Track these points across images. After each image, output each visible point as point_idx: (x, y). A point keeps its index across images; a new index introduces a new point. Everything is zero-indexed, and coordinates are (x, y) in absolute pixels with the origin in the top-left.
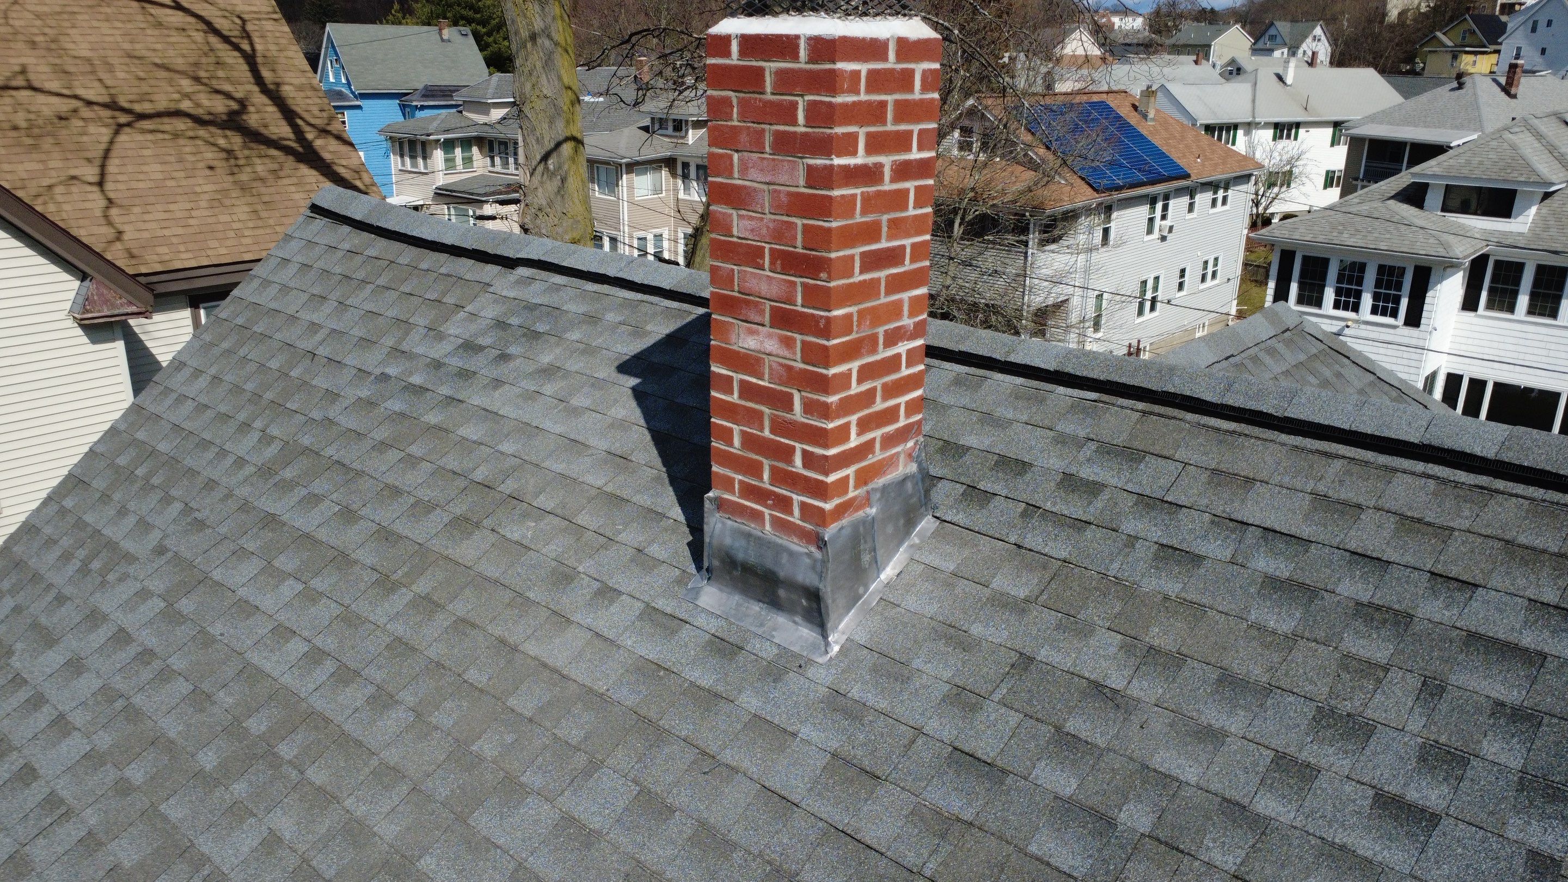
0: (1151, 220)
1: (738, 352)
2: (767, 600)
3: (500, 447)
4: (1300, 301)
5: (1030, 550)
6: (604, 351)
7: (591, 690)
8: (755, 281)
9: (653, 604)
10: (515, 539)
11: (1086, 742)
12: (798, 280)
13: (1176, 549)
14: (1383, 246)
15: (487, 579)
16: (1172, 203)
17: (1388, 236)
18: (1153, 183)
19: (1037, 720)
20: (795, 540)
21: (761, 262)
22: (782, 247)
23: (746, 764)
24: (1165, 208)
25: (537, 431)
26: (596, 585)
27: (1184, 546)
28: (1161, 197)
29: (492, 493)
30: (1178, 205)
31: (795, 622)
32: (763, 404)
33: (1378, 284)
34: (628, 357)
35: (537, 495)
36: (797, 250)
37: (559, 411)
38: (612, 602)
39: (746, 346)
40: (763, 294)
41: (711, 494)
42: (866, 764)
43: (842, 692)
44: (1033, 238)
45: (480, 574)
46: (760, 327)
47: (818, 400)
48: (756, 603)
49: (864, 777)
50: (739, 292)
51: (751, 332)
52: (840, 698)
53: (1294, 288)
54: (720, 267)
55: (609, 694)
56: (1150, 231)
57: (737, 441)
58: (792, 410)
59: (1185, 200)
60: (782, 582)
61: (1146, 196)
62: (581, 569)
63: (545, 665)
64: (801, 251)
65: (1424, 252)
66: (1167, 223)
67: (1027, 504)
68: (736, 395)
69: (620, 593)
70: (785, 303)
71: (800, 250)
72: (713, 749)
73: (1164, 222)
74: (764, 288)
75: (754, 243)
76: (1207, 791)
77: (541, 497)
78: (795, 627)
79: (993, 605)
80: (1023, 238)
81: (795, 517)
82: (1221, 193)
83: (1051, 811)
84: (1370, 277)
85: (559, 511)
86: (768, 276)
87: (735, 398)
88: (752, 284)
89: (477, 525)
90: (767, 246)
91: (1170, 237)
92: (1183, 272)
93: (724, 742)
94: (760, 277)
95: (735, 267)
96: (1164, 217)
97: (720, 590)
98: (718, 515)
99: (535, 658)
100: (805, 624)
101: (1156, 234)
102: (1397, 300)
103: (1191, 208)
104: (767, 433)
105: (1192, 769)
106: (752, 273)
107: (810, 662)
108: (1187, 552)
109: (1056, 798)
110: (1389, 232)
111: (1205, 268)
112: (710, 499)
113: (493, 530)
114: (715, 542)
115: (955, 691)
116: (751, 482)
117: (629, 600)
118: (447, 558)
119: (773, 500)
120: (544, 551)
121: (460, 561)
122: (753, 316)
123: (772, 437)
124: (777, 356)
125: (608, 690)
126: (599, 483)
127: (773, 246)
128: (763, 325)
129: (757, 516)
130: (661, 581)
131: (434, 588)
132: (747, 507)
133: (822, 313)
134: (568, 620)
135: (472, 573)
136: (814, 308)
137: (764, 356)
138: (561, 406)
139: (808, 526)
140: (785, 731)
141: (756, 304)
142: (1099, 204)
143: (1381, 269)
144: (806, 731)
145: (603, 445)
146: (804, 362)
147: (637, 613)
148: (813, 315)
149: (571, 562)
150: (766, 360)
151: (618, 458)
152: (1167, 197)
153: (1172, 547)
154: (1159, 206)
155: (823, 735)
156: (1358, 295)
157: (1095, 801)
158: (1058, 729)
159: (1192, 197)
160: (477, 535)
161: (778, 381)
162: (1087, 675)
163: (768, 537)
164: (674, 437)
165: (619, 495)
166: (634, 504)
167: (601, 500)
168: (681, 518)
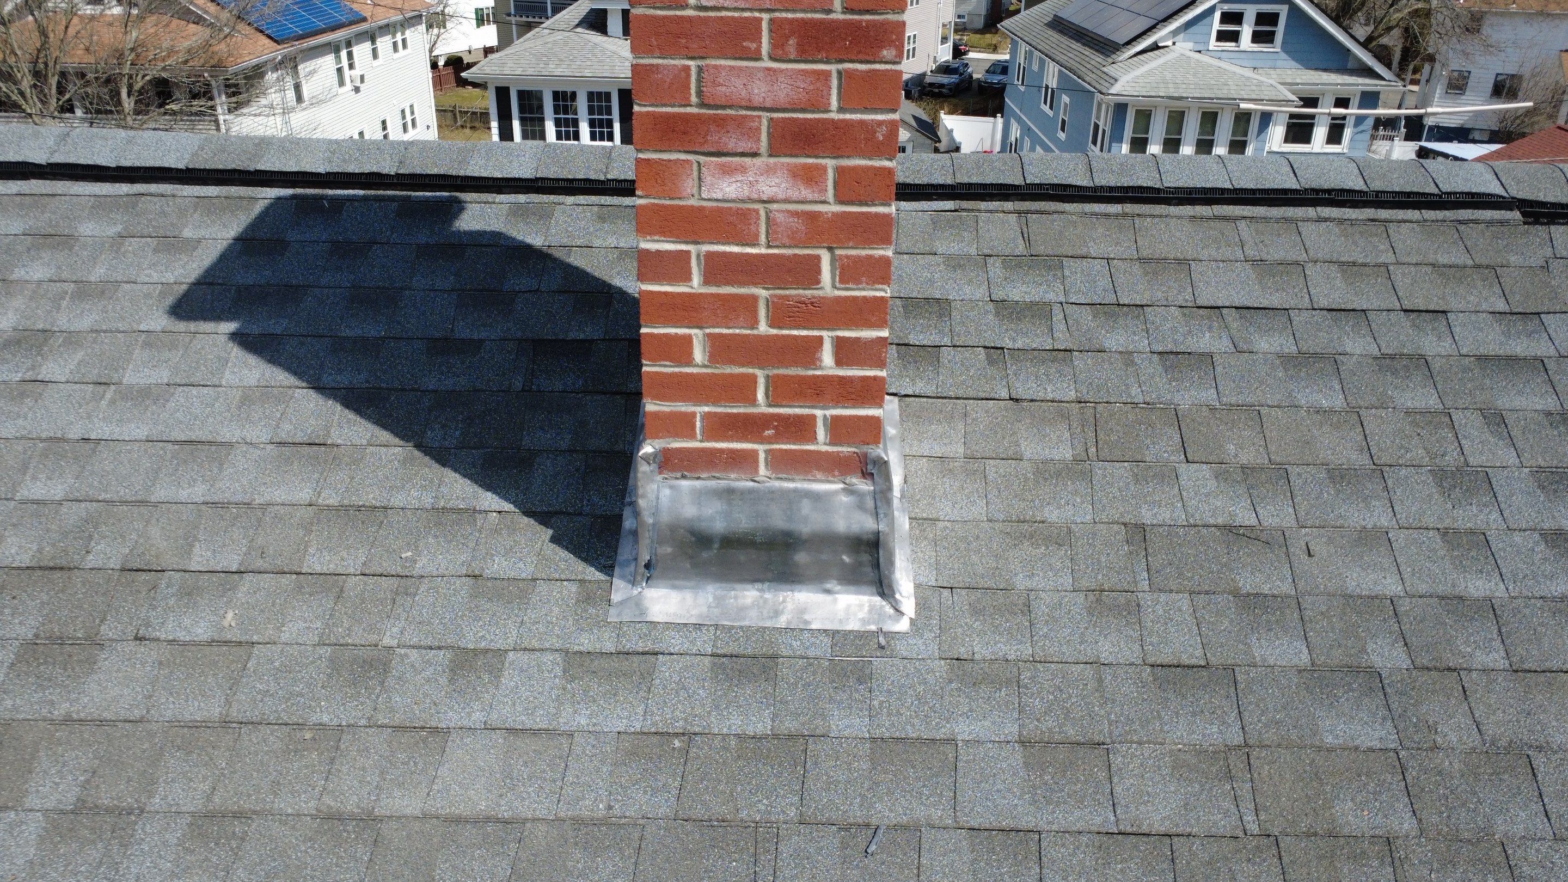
0: (339, 70)
1: (701, 209)
2: (770, 575)
3: (23, 493)
4: (525, 136)
5: (1032, 401)
6: (127, 287)
7: (578, 822)
8: (738, 83)
9: (576, 648)
10: (205, 637)
11: (1274, 596)
12: (833, 68)
13: (1178, 353)
14: (587, 73)
15: (194, 726)
16: (356, 50)
17: (589, 63)
18: (334, 29)
19: (1207, 593)
20: (819, 476)
21: (753, 46)
22: (799, 15)
23: (920, 813)
24: (350, 55)
25: (88, 446)
26: (443, 656)
27: (1181, 348)
28: (344, 45)
29: (77, 578)
30: (362, 51)
31: (828, 592)
32: (755, 284)
33: (591, 110)
34: (185, 287)
35: (188, 551)
36: (833, 16)
37: (113, 402)
38: (496, 673)
39: (720, 196)
40: (757, 101)
41: (647, 449)
42: (1071, 732)
43: (965, 656)
44: (221, 102)
45: (177, 723)
46: (748, 160)
47: (870, 257)
48: (749, 586)
49: (1081, 752)
50: (702, 105)
51: (727, 171)
52: (968, 666)
53: (516, 125)
54: (658, 66)
55: (617, 810)
56: (341, 83)
57: (699, 355)
58: (818, 282)
59: (366, 46)
60: (806, 541)
61: (329, 44)
62: (387, 641)
63: (458, 820)
64: (841, 17)
65: (623, 76)
66: (356, 73)
67: (985, 347)
68: (696, 280)
69: (501, 653)
70: (803, 110)
71: (838, 16)
72: (857, 815)
73: (353, 72)
74: (760, 91)
75: (736, 14)
76: (1420, 597)
77: (197, 550)
78: (828, 598)
79: (1046, 480)
80: (210, 103)
81: (821, 442)
82: (399, 37)
83: (1307, 688)
84: (582, 104)
85: (259, 564)
86: (769, 69)
87: (696, 284)
88: (734, 87)
89: (95, 642)
90: (765, 16)
91: (363, 87)
92: (384, 122)
93: (863, 796)
94: (750, 73)
95: (691, 63)
96: (351, 66)
97: (674, 587)
98: (659, 478)
99: (425, 817)
100: (844, 588)
101: (349, 86)
102: (610, 124)
103: (375, 55)
104: (763, 328)
105: (1389, 581)
106: (732, 68)
107: (890, 635)
108: (1189, 353)
109: (1300, 671)
110: (588, 59)
111: (404, 117)
112: (646, 458)
113: (137, 638)
114: (665, 518)
115: (1091, 597)
116: (729, 410)
117: (524, 658)
118: (68, 720)
119: (776, 428)
120: (285, 637)
121: (106, 715)
122: (732, 143)
123: (774, 331)
124: (787, 201)
125: (610, 808)
126: (305, 495)
127: (777, 15)
128: (755, 155)
129: (744, 461)
130: (556, 610)
131: (85, 786)
132: (722, 451)
133: (880, 117)
134: (435, 730)
135: (154, 727)
136: (866, 110)
137: (756, 206)
138: (110, 393)
139: (845, 449)
140: (933, 740)
141: (740, 122)
142: (285, 57)
143: (591, 96)
144: (963, 730)
145: (259, 433)
146: (840, 201)
147: (558, 671)
148: (862, 122)
149: (358, 636)
150: (762, 213)
151: (307, 448)
152: (349, 44)
153: (1172, 353)
154: (344, 54)
155: (987, 723)
156: (575, 123)
157: (1338, 657)
158: (1236, 593)
159: (373, 42)
160: (106, 660)
161: (786, 241)
162: (1212, 521)
163: (767, 484)
164: (387, 389)
165: (361, 503)
166: (402, 509)
167: (329, 521)
168: (508, 507)
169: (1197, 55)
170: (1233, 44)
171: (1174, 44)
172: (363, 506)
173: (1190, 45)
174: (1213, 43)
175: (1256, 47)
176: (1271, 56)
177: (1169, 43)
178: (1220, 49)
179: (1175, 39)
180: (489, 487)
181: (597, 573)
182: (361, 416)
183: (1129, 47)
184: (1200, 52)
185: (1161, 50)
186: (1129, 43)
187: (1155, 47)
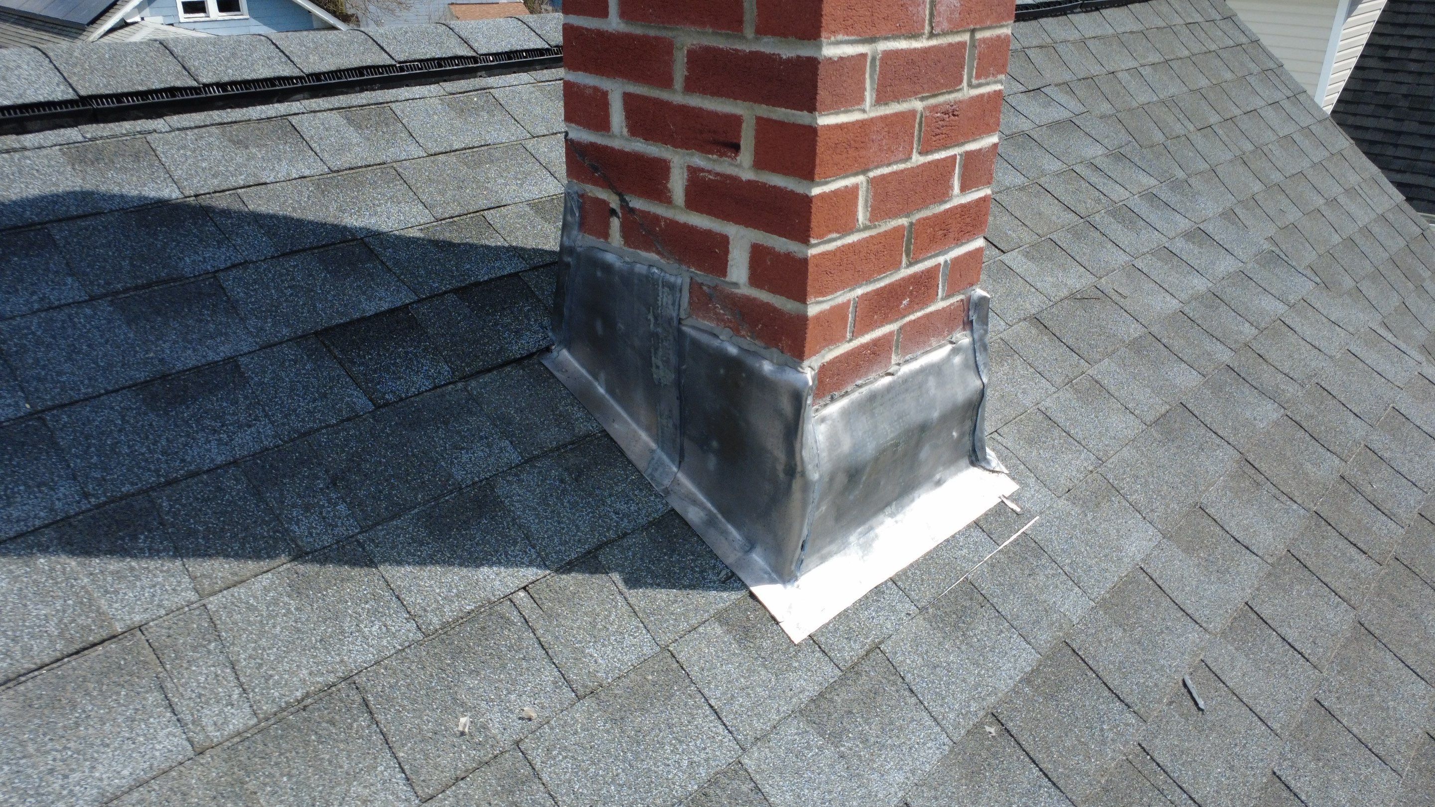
9: (802, 699)
20: (935, 342)
32: (914, 94)
43: (1070, 486)
57: (861, 213)
58: (960, 81)
68: (868, 99)
69: (735, 768)
81: (940, 298)
98: (812, 412)
104: (915, 157)
116: (878, 285)
123: (923, 160)
126: (167, 742)
129: (877, 354)
147: (815, 739)
161: (946, 25)
163: (900, 373)
164: (141, 492)
165: (299, 694)
166: (377, 663)
167: (265, 756)
168: (531, 573)
169: (171, 28)
170: (202, 15)
171: (143, 19)
172: (307, 695)
173: (159, 19)
174: (182, 16)
175: (225, 16)
176: (243, 23)
177: (137, 19)
178: (191, 20)
179: (143, 14)
180: (476, 561)
181: (725, 595)
182: (134, 556)
183: (95, 25)
184: (172, 25)
185: (132, 27)
186: (94, 21)
187: (123, 24)
